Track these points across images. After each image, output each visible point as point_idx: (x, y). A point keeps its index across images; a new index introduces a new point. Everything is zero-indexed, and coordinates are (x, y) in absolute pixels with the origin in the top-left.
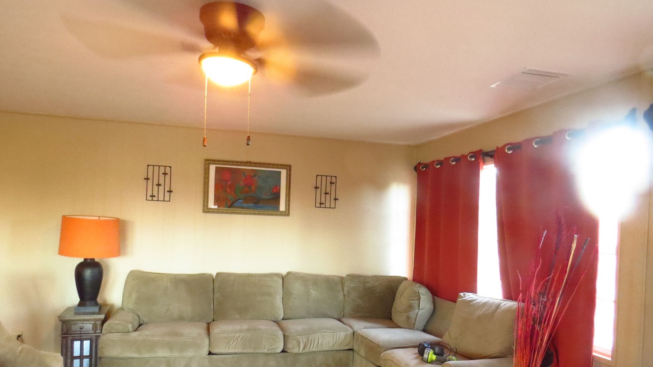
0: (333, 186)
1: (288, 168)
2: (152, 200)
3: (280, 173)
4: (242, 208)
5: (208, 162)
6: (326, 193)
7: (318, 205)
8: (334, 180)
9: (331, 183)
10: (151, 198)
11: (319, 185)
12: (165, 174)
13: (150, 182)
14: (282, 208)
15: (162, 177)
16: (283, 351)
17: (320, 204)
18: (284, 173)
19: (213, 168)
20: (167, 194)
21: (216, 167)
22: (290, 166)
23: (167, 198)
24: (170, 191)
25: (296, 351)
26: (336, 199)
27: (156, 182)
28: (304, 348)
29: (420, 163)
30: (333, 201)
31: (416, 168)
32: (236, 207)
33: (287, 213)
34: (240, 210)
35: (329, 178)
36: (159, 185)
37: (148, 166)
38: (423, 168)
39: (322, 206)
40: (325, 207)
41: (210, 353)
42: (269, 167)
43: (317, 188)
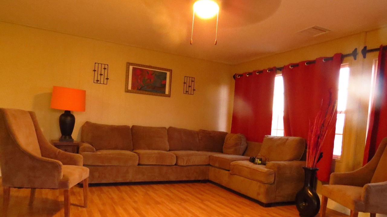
0: (193, 83)
1: (171, 71)
2: (97, 83)
3: (166, 73)
4: (146, 91)
5: (129, 64)
6: (189, 86)
8: (193, 80)
9: (192, 81)
10: (96, 82)
11: (186, 82)
12: (105, 69)
13: (96, 72)
14: (167, 92)
15: (103, 70)
16: (175, 165)
17: (186, 92)
18: (168, 74)
19: (131, 68)
20: (105, 80)
21: (133, 68)
22: (172, 70)
23: (105, 82)
24: (107, 79)
25: (182, 164)
26: (194, 90)
27: (99, 73)
28: (186, 163)
29: (236, 74)
30: (192, 91)
31: (235, 77)
32: (143, 90)
33: (169, 96)
34: (144, 92)
35: (191, 78)
36: (101, 75)
37: (95, 63)
38: (238, 76)
39: (187, 93)
40: (188, 94)
41: (139, 165)
42: (161, 70)
43: (184, 83)
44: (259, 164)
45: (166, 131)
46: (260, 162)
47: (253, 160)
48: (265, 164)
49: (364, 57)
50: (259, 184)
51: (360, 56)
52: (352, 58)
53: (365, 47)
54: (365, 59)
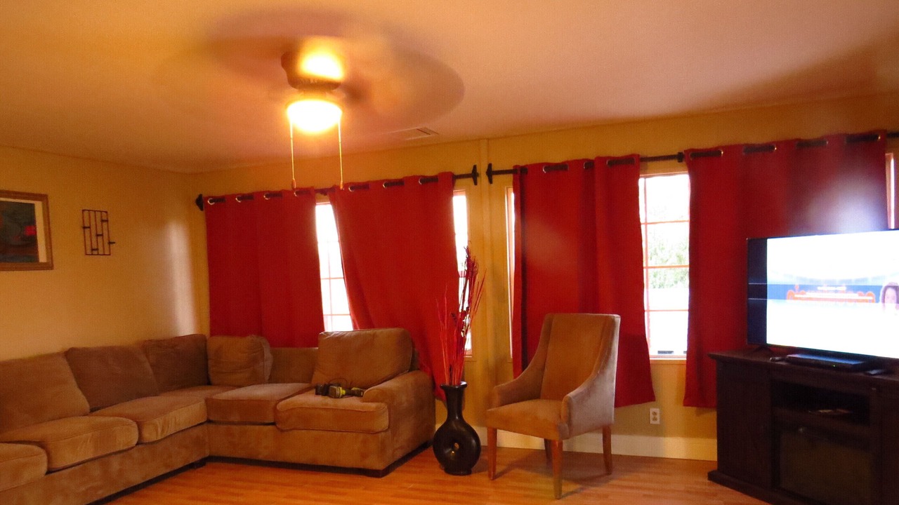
0: (105, 224)
1: (42, 197)
3: (32, 205)
6: (97, 235)
7: (89, 252)
8: (105, 217)
9: (102, 221)
11: (87, 224)
14: (43, 258)
16: (137, 444)
17: (93, 250)
18: (38, 206)
22: (46, 197)
25: (154, 438)
26: (110, 243)
28: (163, 431)
29: (200, 196)
30: (106, 245)
31: (200, 202)
33: (49, 266)
35: (98, 214)
38: (211, 202)
39: (95, 252)
40: (98, 254)
41: (49, 472)
42: (15, 198)
43: (84, 228)
44: (343, 396)
45: (65, 362)
46: (343, 392)
47: (325, 391)
48: (358, 394)
49: (491, 181)
50: (361, 437)
51: (483, 179)
52: (470, 181)
53: (490, 165)
54: (492, 185)
